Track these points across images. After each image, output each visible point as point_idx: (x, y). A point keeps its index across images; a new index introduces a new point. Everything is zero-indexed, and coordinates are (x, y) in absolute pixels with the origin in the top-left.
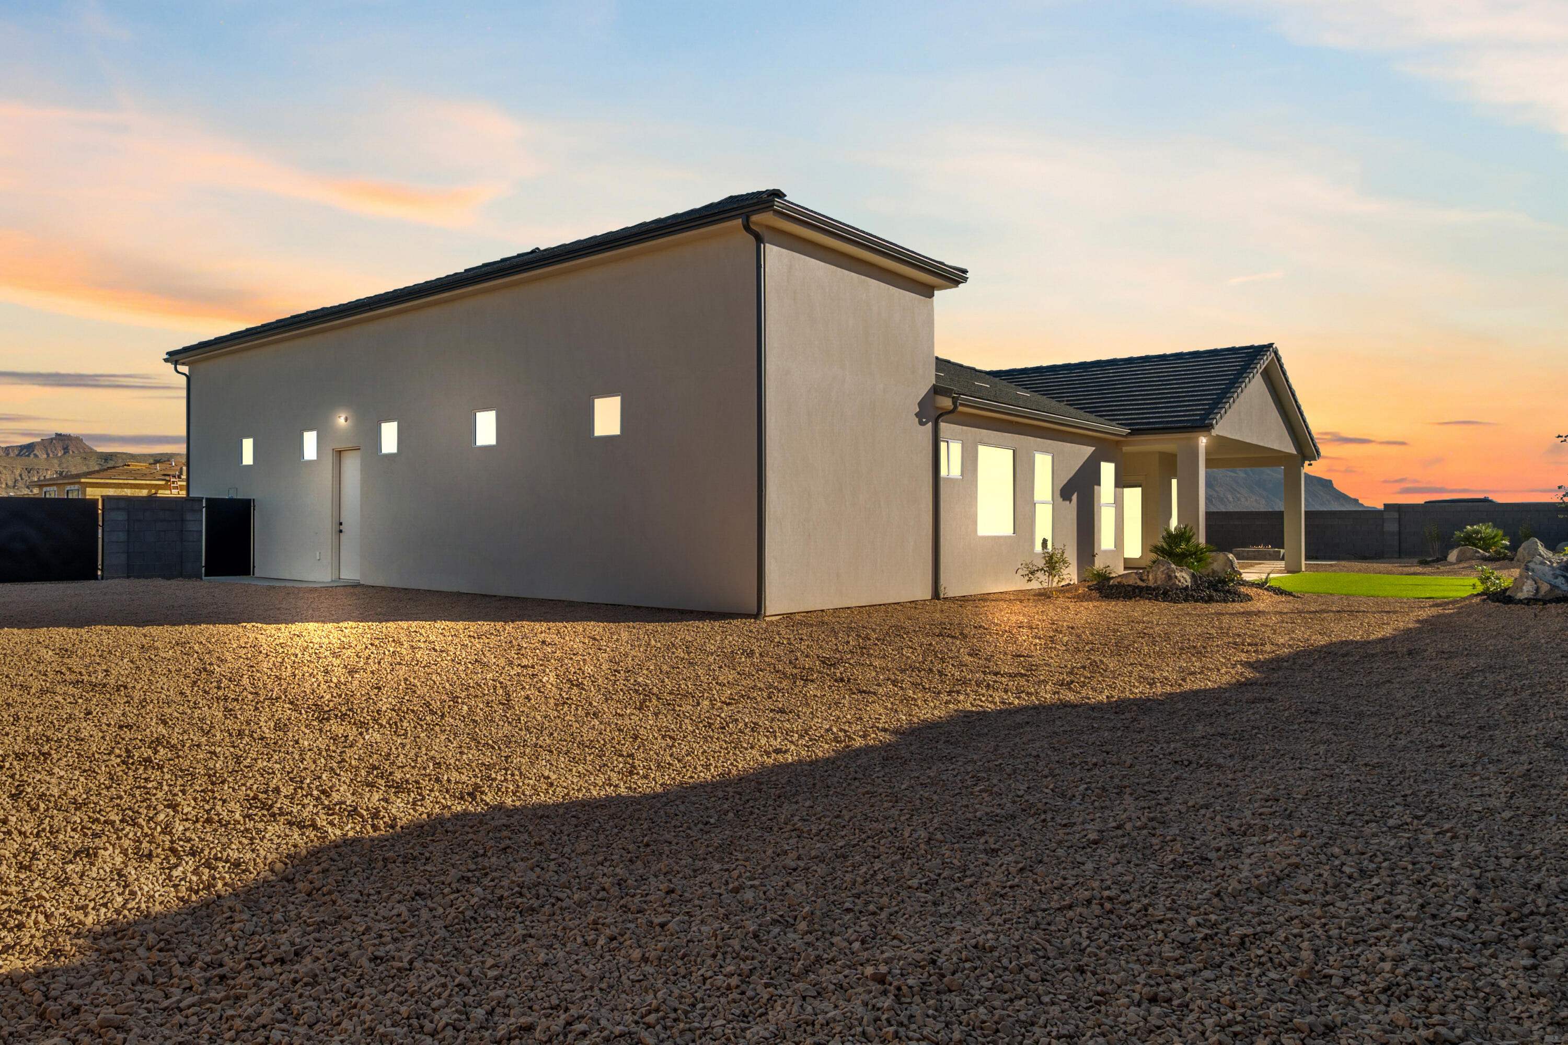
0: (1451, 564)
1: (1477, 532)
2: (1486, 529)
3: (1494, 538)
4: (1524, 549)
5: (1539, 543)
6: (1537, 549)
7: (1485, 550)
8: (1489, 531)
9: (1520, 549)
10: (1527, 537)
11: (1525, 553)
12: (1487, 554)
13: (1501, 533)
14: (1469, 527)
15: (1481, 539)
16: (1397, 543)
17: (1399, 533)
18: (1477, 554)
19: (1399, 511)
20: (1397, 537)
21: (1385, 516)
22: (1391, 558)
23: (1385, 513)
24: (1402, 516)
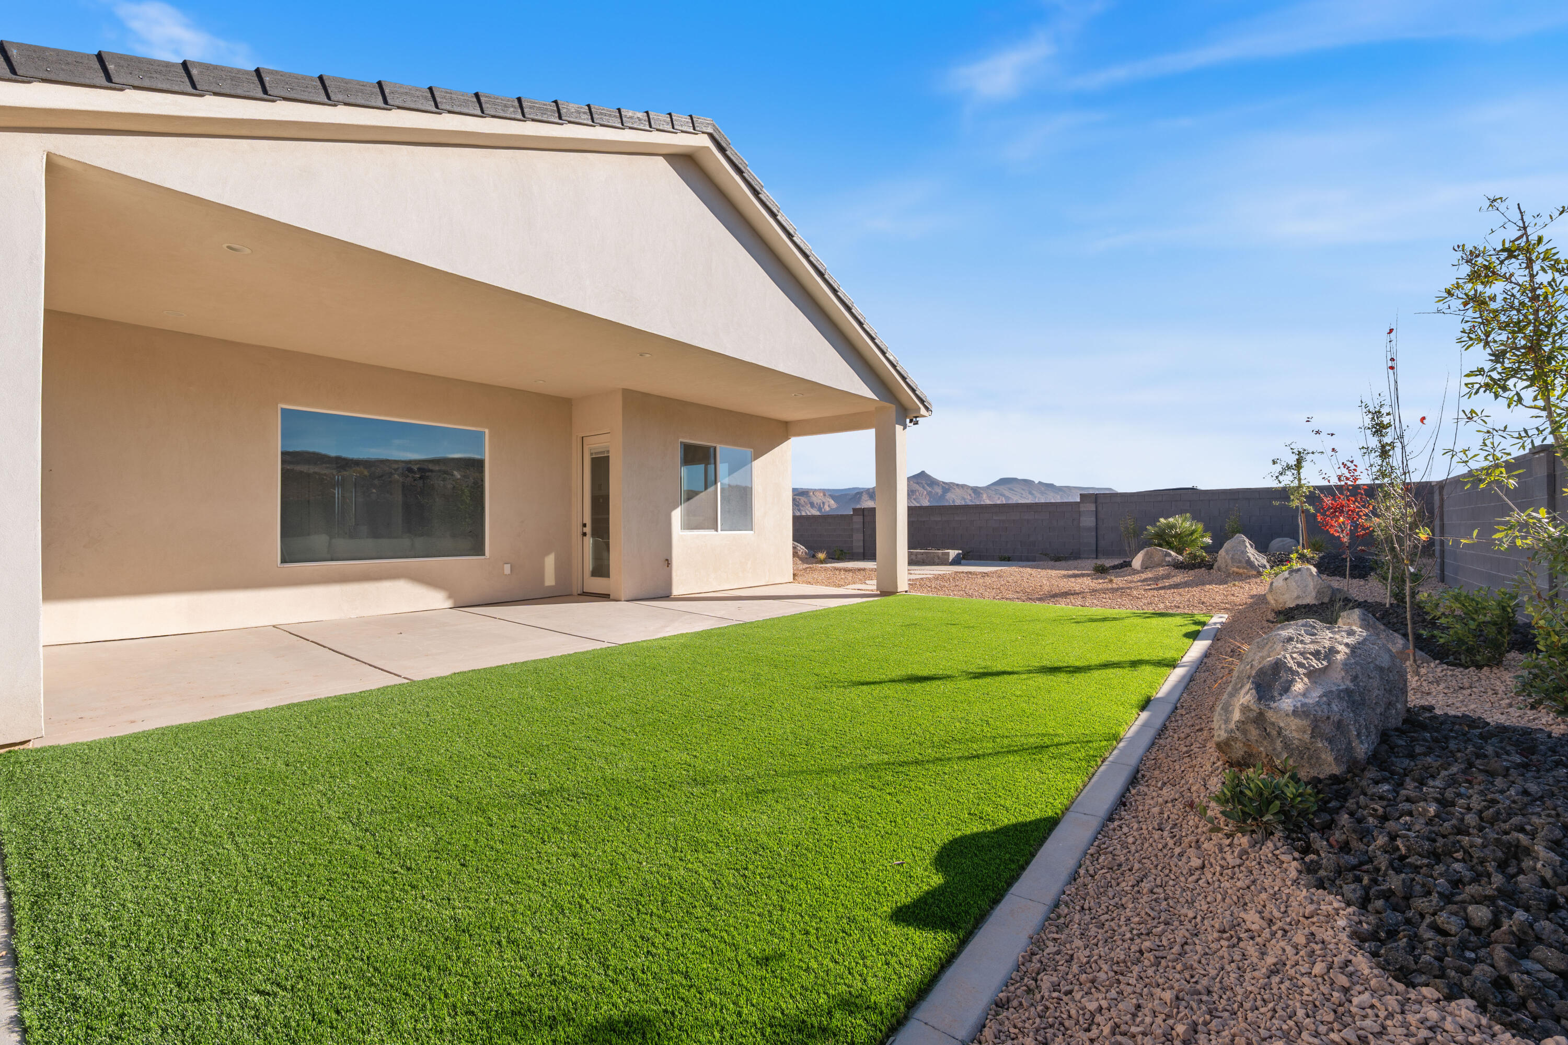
0: (1136, 572)
1: (1172, 527)
2: (1182, 523)
3: (1192, 533)
4: (1227, 552)
5: (1247, 541)
6: (1244, 552)
7: (1180, 551)
8: (1187, 524)
9: (1222, 552)
10: (1234, 532)
11: (1228, 558)
12: (1180, 558)
13: (1200, 527)
14: (1162, 520)
15: (1176, 536)
16: (1093, 541)
17: (1097, 528)
18: (1168, 559)
19: (1096, 502)
20: (1094, 533)
21: (1082, 509)
22: (1088, 558)
23: (1081, 505)
24: (1100, 508)
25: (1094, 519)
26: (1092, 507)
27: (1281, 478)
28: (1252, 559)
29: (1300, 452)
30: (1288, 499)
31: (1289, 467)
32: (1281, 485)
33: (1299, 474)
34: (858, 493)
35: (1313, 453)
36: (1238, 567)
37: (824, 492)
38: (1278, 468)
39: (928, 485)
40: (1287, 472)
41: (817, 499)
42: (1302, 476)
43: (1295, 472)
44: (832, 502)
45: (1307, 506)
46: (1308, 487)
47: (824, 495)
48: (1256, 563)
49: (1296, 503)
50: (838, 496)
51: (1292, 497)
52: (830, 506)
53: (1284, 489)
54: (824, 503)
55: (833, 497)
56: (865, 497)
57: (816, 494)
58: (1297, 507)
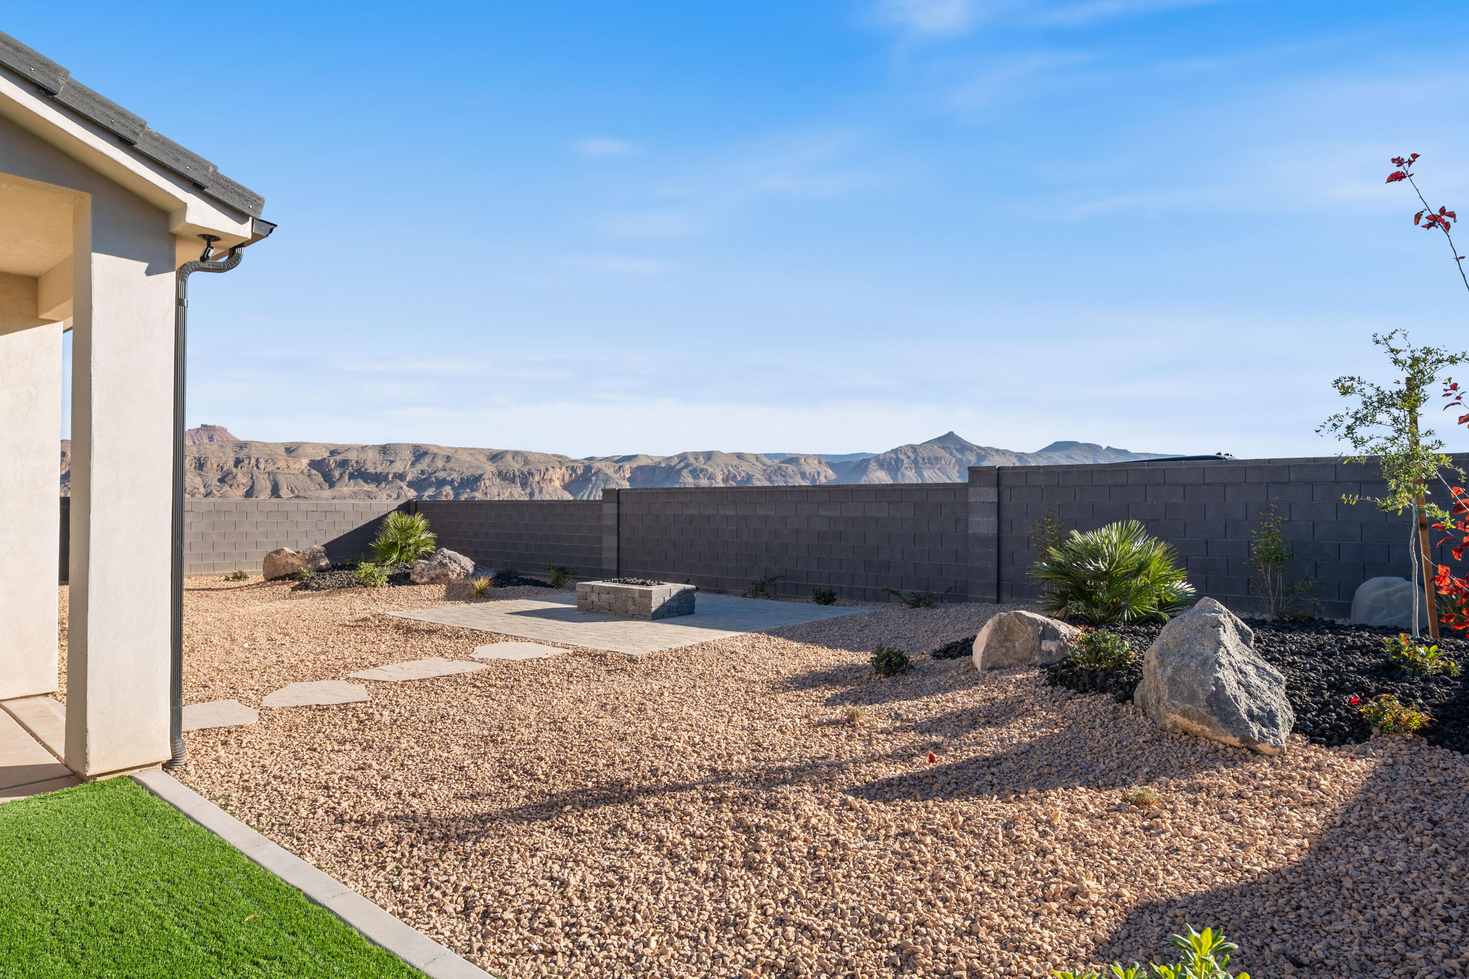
2: (1119, 543)
3: (1138, 572)
6: (1214, 663)
8: (1134, 547)
15: (1101, 576)
16: (993, 566)
17: (999, 539)
18: (1049, 646)
19: (998, 485)
20: (993, 550)
21: (972, 499)
22: (982, 601)
23: (971, 490)
24: (1006, 499)
25: (993, 520)
26: (991, 495)
27: (1361, 431)
28: (1232, 688)
29: (1415, 361)
30: (1380, 487)
31: (1384, 401)
32: (1361, 452)
33: (1414, 421)
34: (863, 461)
35: (1453, 360)
36: (1185, 714)
37: (819, 458)
38: (1355, 403)
39: (957, 450)
40: (1381, 417)
41: (810, 468)
42: (1422, 427)
43: (1401, 414)
44: (830, 472)
45: (1435, 511)
46: (1438, 458)
47: (820, 462)
48: (1244, 703)
49: (1404, 500)
50: (836, 463)
51: (1393, 483)
52: (827, 476)
53: (1373, 463)
54: (818, 473)
55: (831, 465)
56: (873, 465)
57: (809, 461)
58: (1407, 511)
